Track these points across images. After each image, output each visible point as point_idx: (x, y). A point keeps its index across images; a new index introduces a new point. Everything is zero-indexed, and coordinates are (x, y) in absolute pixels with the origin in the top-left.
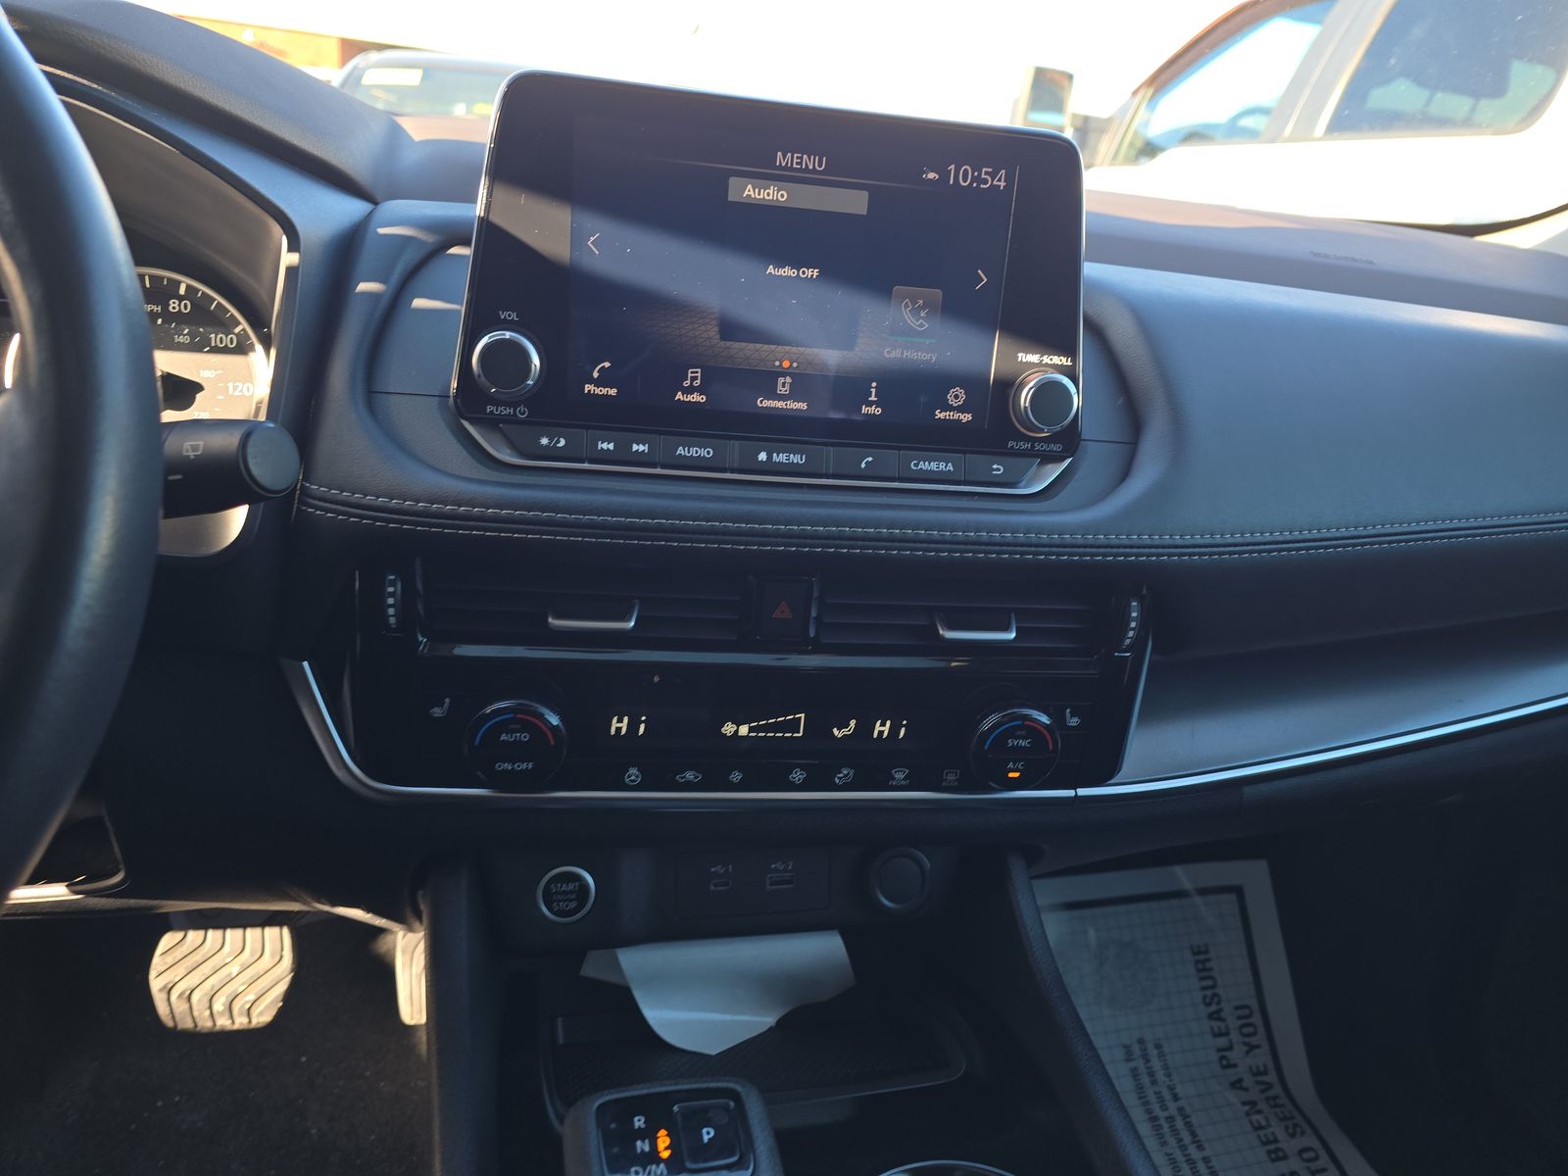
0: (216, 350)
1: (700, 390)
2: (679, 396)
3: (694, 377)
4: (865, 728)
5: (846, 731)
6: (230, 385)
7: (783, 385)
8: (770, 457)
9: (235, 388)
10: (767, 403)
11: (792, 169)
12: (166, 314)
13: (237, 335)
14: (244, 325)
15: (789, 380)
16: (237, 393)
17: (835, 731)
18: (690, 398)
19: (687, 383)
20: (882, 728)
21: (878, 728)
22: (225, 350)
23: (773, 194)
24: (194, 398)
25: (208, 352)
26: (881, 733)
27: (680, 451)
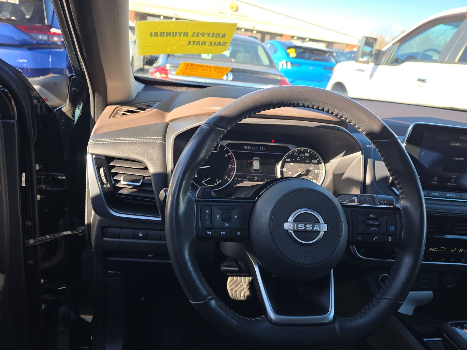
0: (313, 163)
1: (436, 181)
2: (432, 182)
3: (436, 178)
4: (457, 250)
5: (454, 251)
6: (315, 170)
7: (453, 181)
8: (449, 195)
9: (316, 171)
10: (449, 184)
11: (462, 140)
12: (305, 156)
13: (317, 160)
14: (320, 158)
15: (454, 179)
16: (317, 172)
17: (452, 251)
18: (434, 183)
19: (434, 180)
20: (461, 250)
21: (460, 250)
22: (315, 164)
23: (458, 144)
24: (309, 173)
25: (312, 164)
26: (461, 251)
27: (432, 194)
